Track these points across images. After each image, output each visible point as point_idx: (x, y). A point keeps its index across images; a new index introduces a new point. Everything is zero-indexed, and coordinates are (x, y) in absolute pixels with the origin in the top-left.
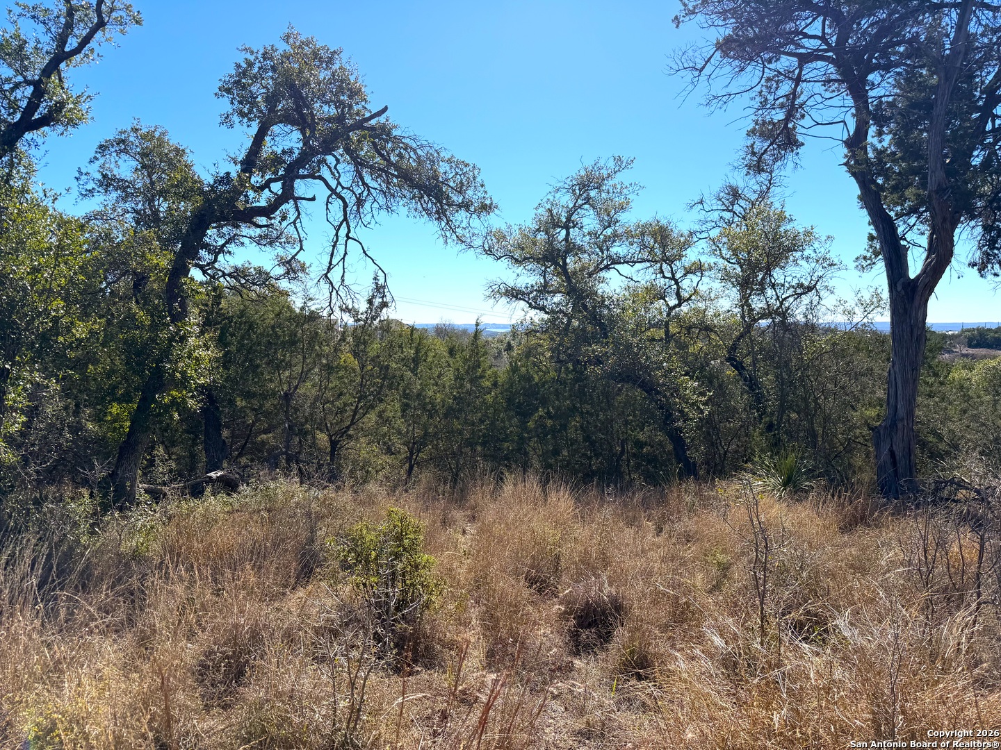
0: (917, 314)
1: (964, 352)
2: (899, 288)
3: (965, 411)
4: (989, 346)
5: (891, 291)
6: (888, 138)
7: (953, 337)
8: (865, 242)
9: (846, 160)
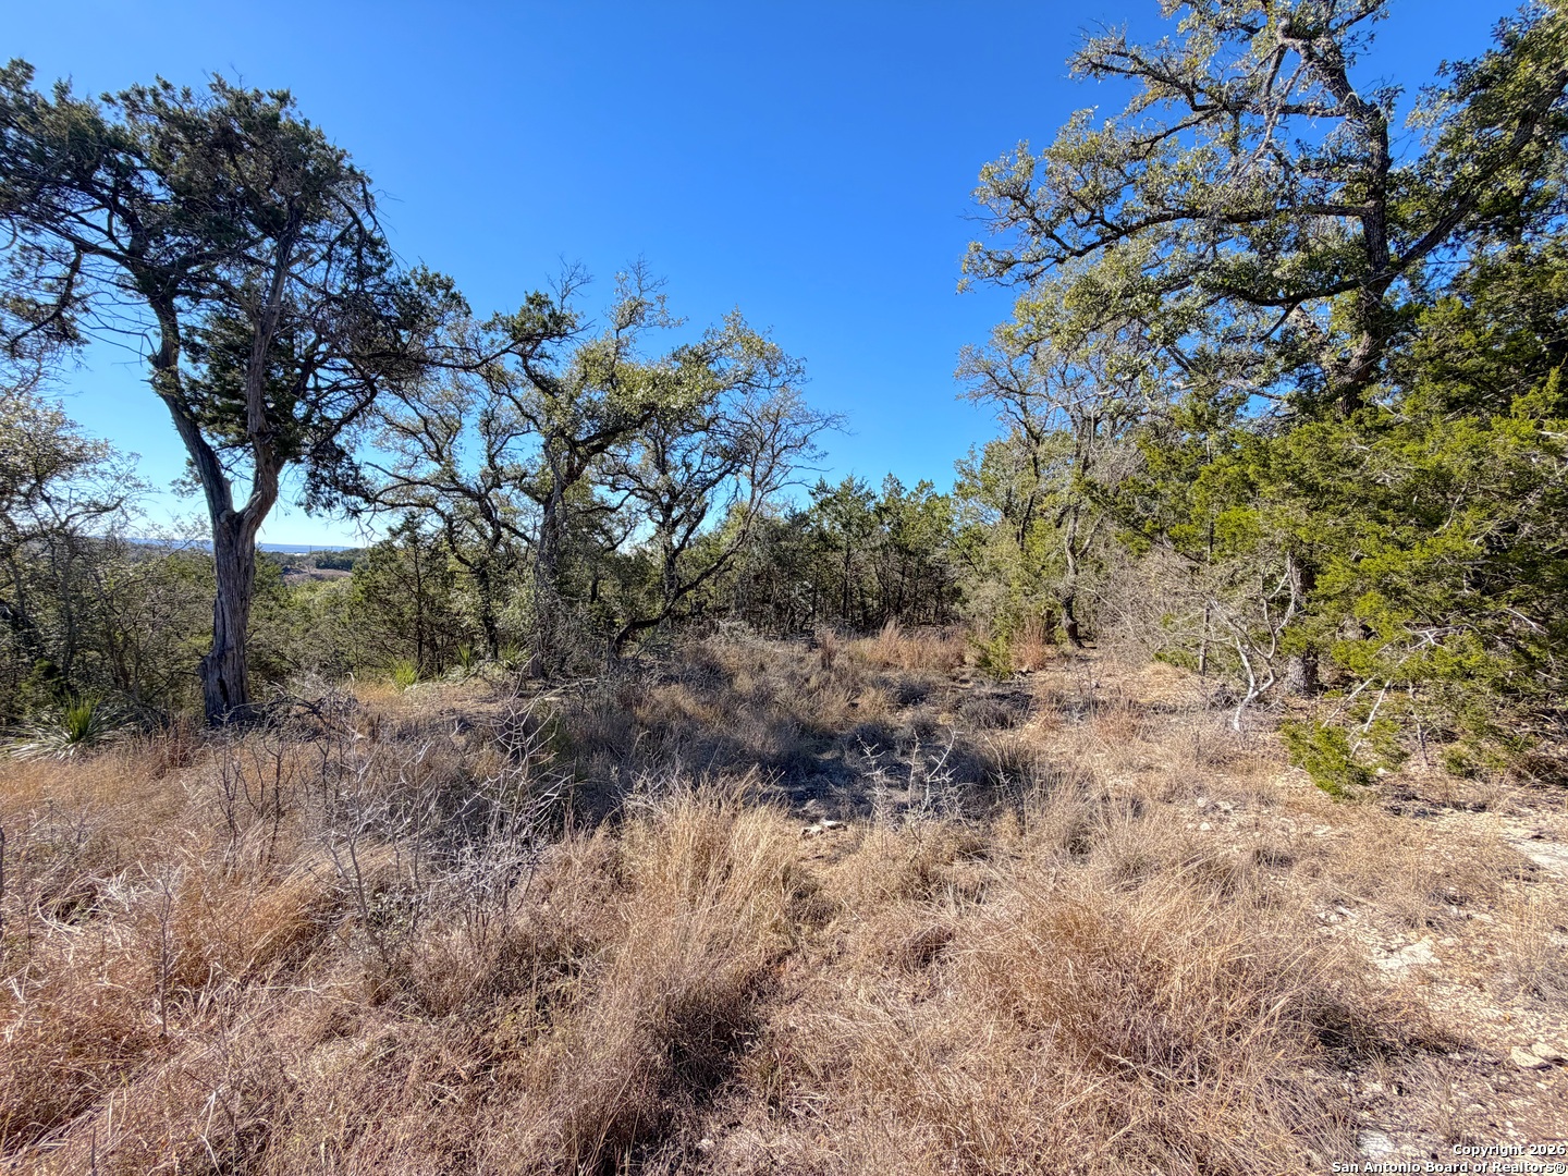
0: (243, 546)
1: (313, 572)
2: (223, 520)
3: (307, 631)
4: (335, 567)
5: (214, 522)
6: (205, 368)
7: (301, 559)
8: (184, 467)
9: (151, 377)
